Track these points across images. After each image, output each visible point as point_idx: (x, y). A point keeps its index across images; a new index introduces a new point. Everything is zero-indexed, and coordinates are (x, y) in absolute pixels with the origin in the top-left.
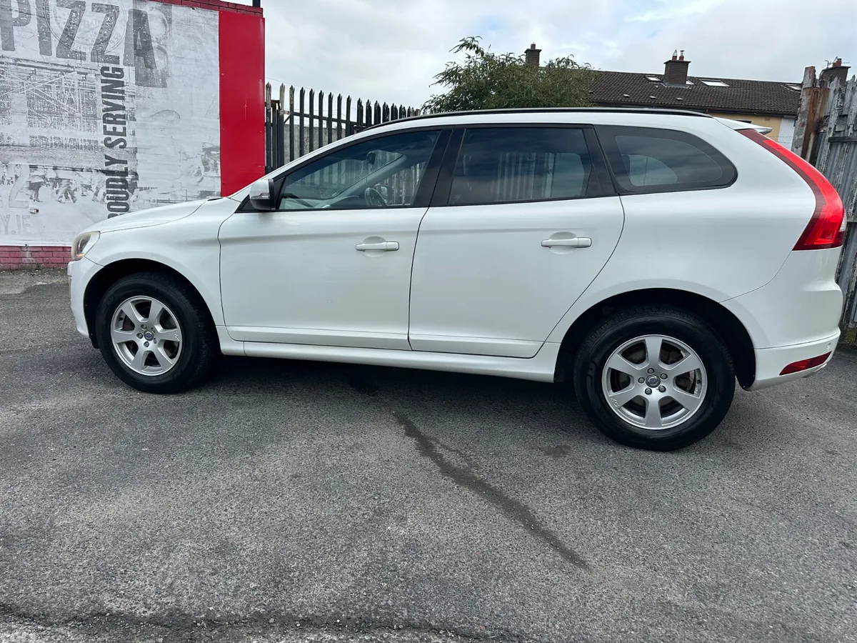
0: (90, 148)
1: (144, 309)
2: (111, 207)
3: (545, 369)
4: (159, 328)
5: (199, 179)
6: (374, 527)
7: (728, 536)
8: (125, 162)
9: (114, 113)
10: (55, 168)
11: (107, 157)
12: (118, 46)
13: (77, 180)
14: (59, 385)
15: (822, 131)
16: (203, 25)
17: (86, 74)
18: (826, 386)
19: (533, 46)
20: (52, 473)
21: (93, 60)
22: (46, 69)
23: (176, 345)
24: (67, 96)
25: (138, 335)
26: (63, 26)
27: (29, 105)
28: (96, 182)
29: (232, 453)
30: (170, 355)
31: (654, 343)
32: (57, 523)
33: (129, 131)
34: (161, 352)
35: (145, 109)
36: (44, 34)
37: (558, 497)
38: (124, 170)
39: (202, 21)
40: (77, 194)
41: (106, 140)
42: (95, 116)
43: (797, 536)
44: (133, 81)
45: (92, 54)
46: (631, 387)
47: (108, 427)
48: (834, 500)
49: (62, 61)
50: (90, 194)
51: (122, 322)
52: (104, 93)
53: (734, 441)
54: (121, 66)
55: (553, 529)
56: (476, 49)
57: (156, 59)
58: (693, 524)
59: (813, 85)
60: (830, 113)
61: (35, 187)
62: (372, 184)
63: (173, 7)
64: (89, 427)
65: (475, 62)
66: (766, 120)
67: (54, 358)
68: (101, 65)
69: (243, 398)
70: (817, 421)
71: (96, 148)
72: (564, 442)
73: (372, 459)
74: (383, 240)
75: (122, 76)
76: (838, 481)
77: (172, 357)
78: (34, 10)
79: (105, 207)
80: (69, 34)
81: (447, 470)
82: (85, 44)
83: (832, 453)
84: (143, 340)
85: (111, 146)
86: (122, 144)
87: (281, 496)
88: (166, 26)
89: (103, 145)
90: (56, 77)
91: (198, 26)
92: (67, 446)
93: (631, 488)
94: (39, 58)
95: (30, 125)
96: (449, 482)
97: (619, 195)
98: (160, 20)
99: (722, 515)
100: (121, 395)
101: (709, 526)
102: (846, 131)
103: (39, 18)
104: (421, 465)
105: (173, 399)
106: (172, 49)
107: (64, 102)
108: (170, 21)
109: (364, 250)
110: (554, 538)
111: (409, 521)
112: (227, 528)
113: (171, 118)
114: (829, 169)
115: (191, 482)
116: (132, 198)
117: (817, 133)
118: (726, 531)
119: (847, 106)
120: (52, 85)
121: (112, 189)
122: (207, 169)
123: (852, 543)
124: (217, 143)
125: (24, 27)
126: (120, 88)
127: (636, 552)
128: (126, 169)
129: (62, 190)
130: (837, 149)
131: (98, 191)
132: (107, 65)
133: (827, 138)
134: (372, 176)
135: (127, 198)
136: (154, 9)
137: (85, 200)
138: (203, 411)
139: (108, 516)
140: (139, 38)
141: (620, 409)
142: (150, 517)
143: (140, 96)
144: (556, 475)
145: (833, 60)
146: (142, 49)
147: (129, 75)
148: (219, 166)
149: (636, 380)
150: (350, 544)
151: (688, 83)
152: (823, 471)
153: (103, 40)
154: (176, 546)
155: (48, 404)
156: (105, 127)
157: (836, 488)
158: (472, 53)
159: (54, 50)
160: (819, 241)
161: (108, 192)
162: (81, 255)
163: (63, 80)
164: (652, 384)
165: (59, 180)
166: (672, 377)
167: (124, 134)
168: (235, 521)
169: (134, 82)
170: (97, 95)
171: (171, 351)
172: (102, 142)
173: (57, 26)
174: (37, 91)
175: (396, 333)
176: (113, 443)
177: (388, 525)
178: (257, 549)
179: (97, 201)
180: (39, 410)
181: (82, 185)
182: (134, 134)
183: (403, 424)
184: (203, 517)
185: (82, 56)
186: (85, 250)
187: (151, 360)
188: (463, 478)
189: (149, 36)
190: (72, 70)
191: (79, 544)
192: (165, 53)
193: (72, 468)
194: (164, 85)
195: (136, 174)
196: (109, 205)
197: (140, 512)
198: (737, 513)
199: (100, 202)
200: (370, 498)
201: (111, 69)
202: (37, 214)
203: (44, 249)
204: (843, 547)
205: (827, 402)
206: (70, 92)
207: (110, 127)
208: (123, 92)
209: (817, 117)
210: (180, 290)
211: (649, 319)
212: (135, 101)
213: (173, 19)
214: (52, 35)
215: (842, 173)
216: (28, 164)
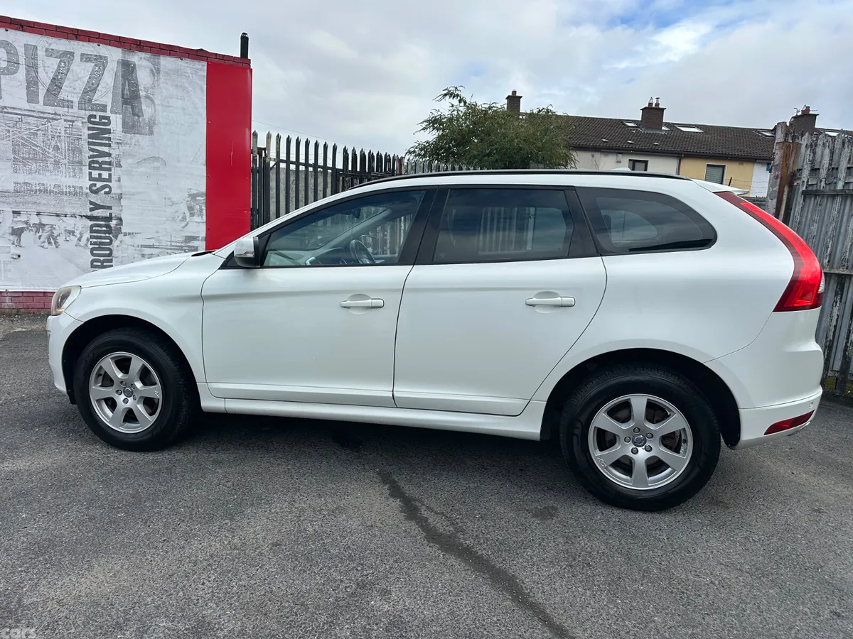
0: (75, 194)
1: (124, 365)
2: (94, 252)
3: (531, 427)
4: (139, 385)
5: (183, 224)
6: (357, 601)
7: (718, 606)
8: (110, 208)
9: (100, 160)
10: (38, 214)
11: (91, 203)
12: (105, 95)
13: (61, 225)
14: (34, 442)
15: (796, 184)
16: (191, 75)
17: (73, 122)
18: (809, 437)
19: (514, 92)
20: (23, 543)
21: (80, 108)
22: (33, 116)
23: (156, 402)
24: (53, 143)
25: (117, 391)
26: (51, 76)
27: (14, 152)
28: (80, 227)
29: (211, 519)
30: (150, 411)
31: (639, 402)
32: (25, 600)
33: (114, 178)
34: (141, 409)
35: (131, 155)
36: (32, 84)
37: (545, 564)
38: (108, 215)
39: (189, 71)
40: (61, 240)
41: (91, 186)
42: (80, 163)
43: (788, 605)
44: (120, 128)
45: (80, 102)
46: (618, 447)
47: (84, 490)
48: (822, 564)
49: (50, 109)
50: (74, 239)
51: (101, 378)
52: (91, 140)
53: (720, 499)
54: (108, 114)
55: (540, 601)
56: (459, 98)
57: (144, 107)
58: (683, 593)
59: (785, 140)
60: (803, 166)
61: (17, 233)
62: (357, 236)
63: (162, 57)
64: (64, 490)
65: (458, 110)
66: (740, 164)
67: (30, 412)
68: (88, 113)
69: (223, 455)
70: (802, 476)
71: (81, 194)
72: (551, 503)
73: (354, 524)
74: (368, 298)
75: (109, 124)
76: (826, 543)
77: (151, 414)
78: (22, 60)
79: (89, 252)
80: (56, 84)
81: (433, 536)
82: (73, 92)
83: (819, 511)
84: (123, 397)
85: (96, 192)
86: (107, 190)
87: (261, 567)
88: (154, 75)
89: (88, 191)
90: (42, 124)
91: (186, 76)
92: (40, 512)
93: (619, 553)
94: (27, 106)
95: (15, 171)
96: (433, 550)
97: (601, 256)
98: (148, 70)
99: (712, 582)
100: (97, 453)
101: (700, 596)
102: (819, 184)
103: (27, 67)
104: (405, 531)
105: (151, 458)
106: (160, 98)
107: (49, 149)
108: (158, 71)
109: (349, 308)
110: (543, 612)
111: (393, 594)
112: (204, 604)
113: (157, 164)
114: (804, 220)
115: (167, 552)
116: (116, 243)
117: (791, 186)
118: (716, 601)
119: (819, 160)
120: (38, 133)
121: (96, 234)
122: (192, 215)
123: (843, 612)
124: (203, 189)
125: (12, 76)
126: (107, 136)
127: (626, 626)
128: (111, 214)
129: (45, 235)
130: (810, 201)
131: (81, 237)
132: (94, 113)
133: (800, 191)
134: (358, 228)
135: (111, 243)
136: (143, 60)
137: (68, 245)
138: (182, 471)
139: (80, 592)
140: (127, 87)
141: (606, 468)
142: (123, 592)
143: (127, 144)
144: (543, 539)
145: (801, 108)
146: (130, 98)
147: (116, 123)
148: (204, 212)
149: (622, 439)
150: (332, 622)
151: (663, 128)
152: (811, 531)
153: (91, 89)
154: (151, 626)
155: (21, 464)
156: (90, 173)
157: (824, 550)
158: (455, 101)
159: (41, 99)
160: (798, 303)
161: (91, 237)
162: (61, 310)
163: (50, 127)
164: (638, 443)
165: (42, 225)
166: (657, 438)
167: (109, 180)
168: (213, 596)
169: (121, 130)
170: (83, 142)
171: (151, 408)
172: (87, 188)
173: (45, 76)
174: (22, 138)
175: (381, 390)
176: (87, 508)
177: (372, 600)
178: (235, 629)
179: (80, 246)
180: (11, 471)
181: (66, 231)
182: (119, 181)
183: (387, 483)
184: (179, 592)
185: (69, 104)
186: (65, 305)
187: (130, 416)
188: (449, 544)
189: (137, 85)
190: (59, 117)
191: (48, 626)
192: (152, 101)
193: (45, 536)
194: (151, 133)
195: (121, 219)
196: (92, 250)
197: (114, 587)
198: (727, 580)
199: (84, 247)
200: (353, 569)
201: (98, 117)
202: (19, 259)
203: (25, 294)
204: (835, 617)
205: (811, 455)
206: (56, 139)
207: (95, 174)
208: (109, 139)
209: (790, 170)
210: (161, 347)
211: (634, 378)
212: (121, 148)
213: (161, 69)
214: (39, 84)
215: (816, 225)
216: (11, 210)
